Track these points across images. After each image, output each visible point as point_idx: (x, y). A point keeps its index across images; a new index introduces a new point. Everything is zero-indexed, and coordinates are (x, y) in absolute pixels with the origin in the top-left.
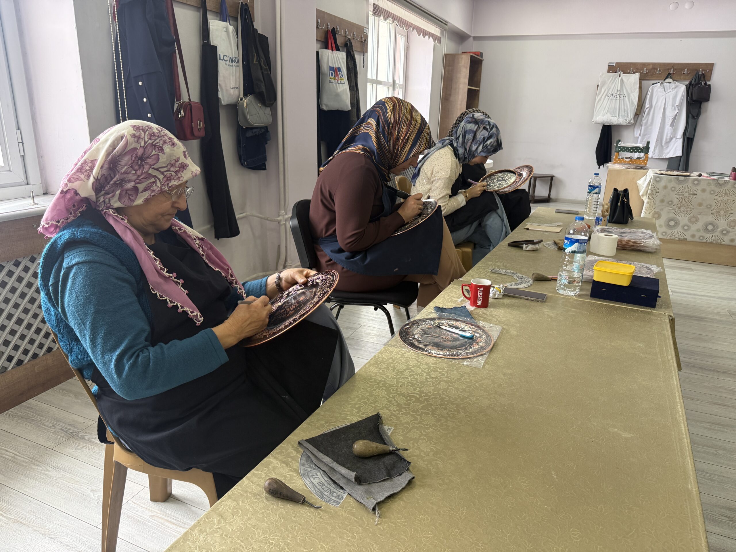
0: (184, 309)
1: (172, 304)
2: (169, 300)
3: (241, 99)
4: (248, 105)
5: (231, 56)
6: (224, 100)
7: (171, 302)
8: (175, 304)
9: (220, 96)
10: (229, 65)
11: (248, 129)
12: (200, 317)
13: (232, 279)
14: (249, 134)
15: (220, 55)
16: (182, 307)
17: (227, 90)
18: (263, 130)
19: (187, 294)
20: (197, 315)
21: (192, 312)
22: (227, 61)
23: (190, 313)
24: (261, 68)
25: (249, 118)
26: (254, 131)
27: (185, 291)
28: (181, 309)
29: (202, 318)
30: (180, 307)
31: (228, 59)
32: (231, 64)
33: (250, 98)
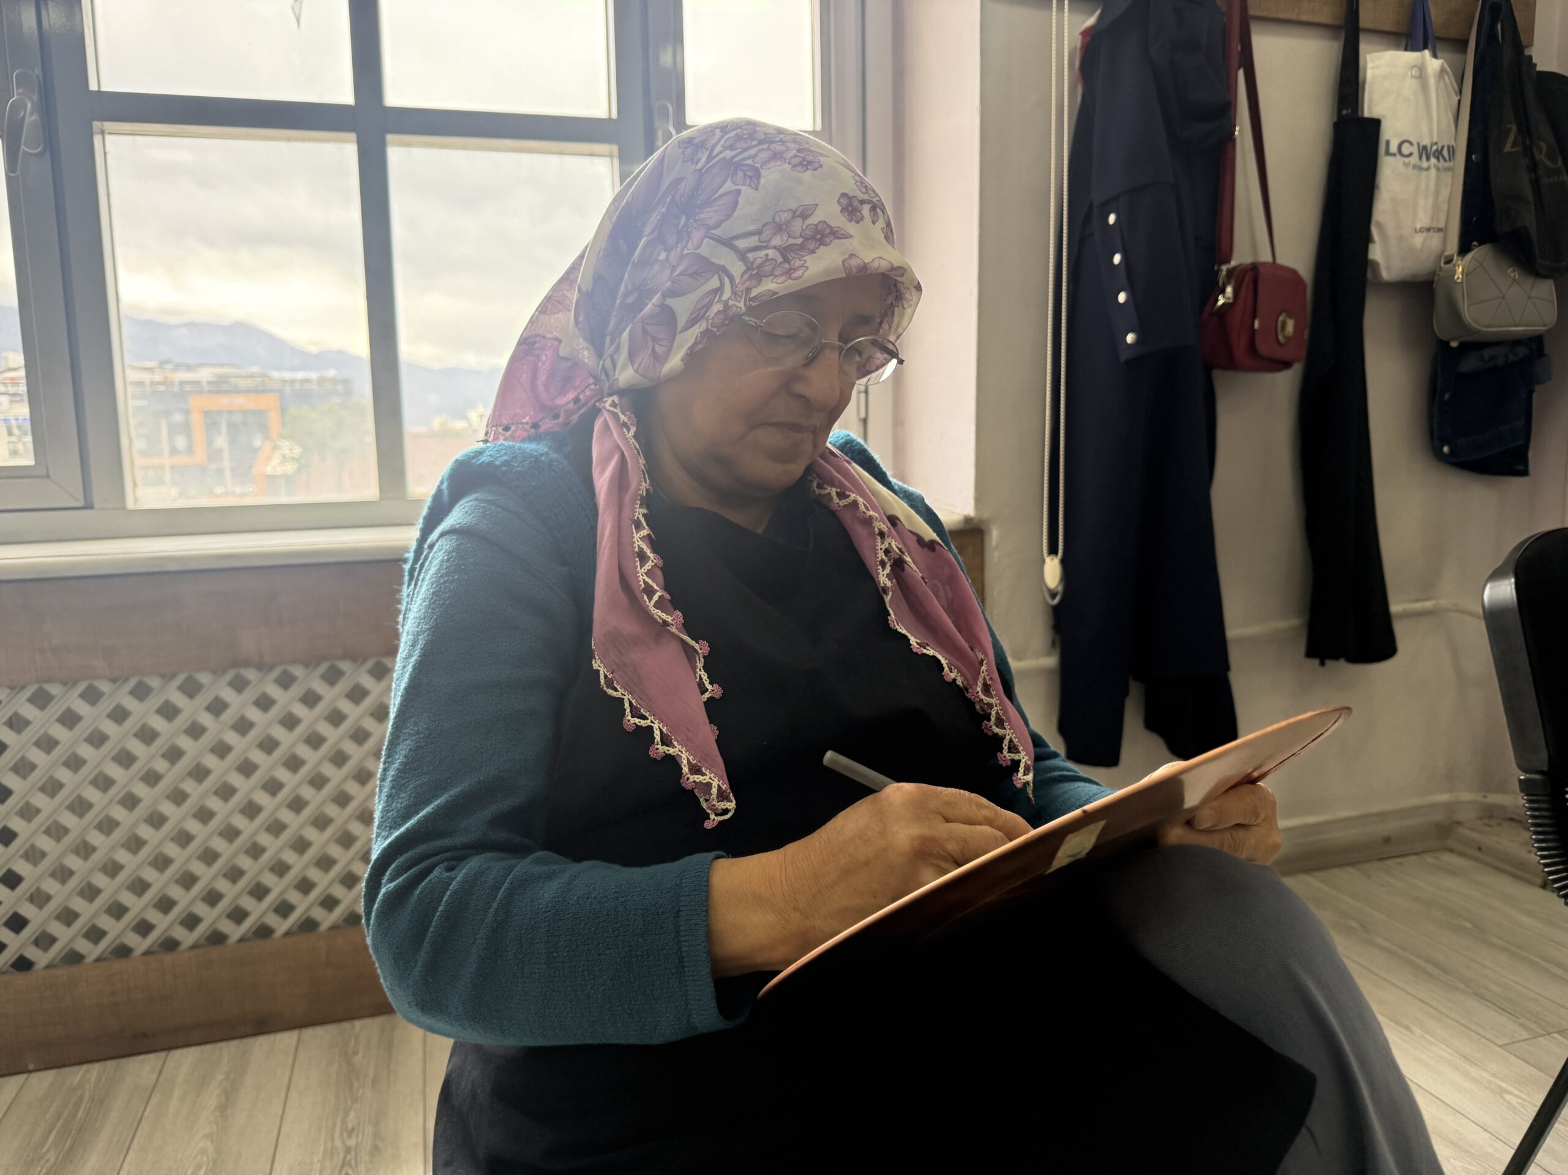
0: (672, 751)
1: (637, 720)
2: (631, 704)
3: (1449, 261)
4: (1466, 274)
5: (1426, 142)
6: (1388, 268)
7: (635, 713)
8: (643, 723)
9: (1376, 252)
10: (1415, 167)
11: (1467, 347)
12: (722, 796)
14: (1469, 364)
15: (1388, 142)
16: (666, 741)
17: (1401, 238)
18: (1522, 352)
19: (710, 704)
20: (709, 785)
21: (696, 770)
22: (1411, 154)
23: (685, 770)
24: (1534, 166)
25: (1468, 313)
26: (1487, 353)
27: (709, 687)
28: (662, 749)
29: (731, 805)
30: (658, 738)
31: (1415, 150)
32: (1425, 164)
33: (1479, 253)
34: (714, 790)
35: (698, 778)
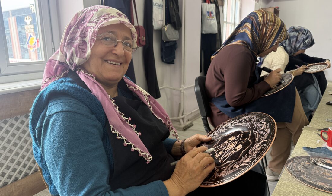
0: (136, 149)
1: (127, 143)
2: (126, 140)
3: (164, 26)
4: (167, 29)
5: (159, 4)
6: (155, 27)
7: (127, 142)
8: (129, 144)
9: (154, 24)
10: (158, 8)
11: (167, 42)
12: (149, 156)
13: (169, 125)
14: (167, 45)
15: (154, 3)
16: (135, 147)
17: (157, 21)
18: (174, 43)
19: (140, 136)
20: (146, 155)
21: (142, 152)
22: (157, 6)
23: (140, 153)
24: (175, 10)
25: (168, 36)
26: (170, 43)
27: (138, 134)
28: (134, 149)
29: (151, 157)
30: (133, 147)
31: (158, 5)
32: (159, 8)
33: (169, 25)
34: (147, 156)
35: (143, 154)
